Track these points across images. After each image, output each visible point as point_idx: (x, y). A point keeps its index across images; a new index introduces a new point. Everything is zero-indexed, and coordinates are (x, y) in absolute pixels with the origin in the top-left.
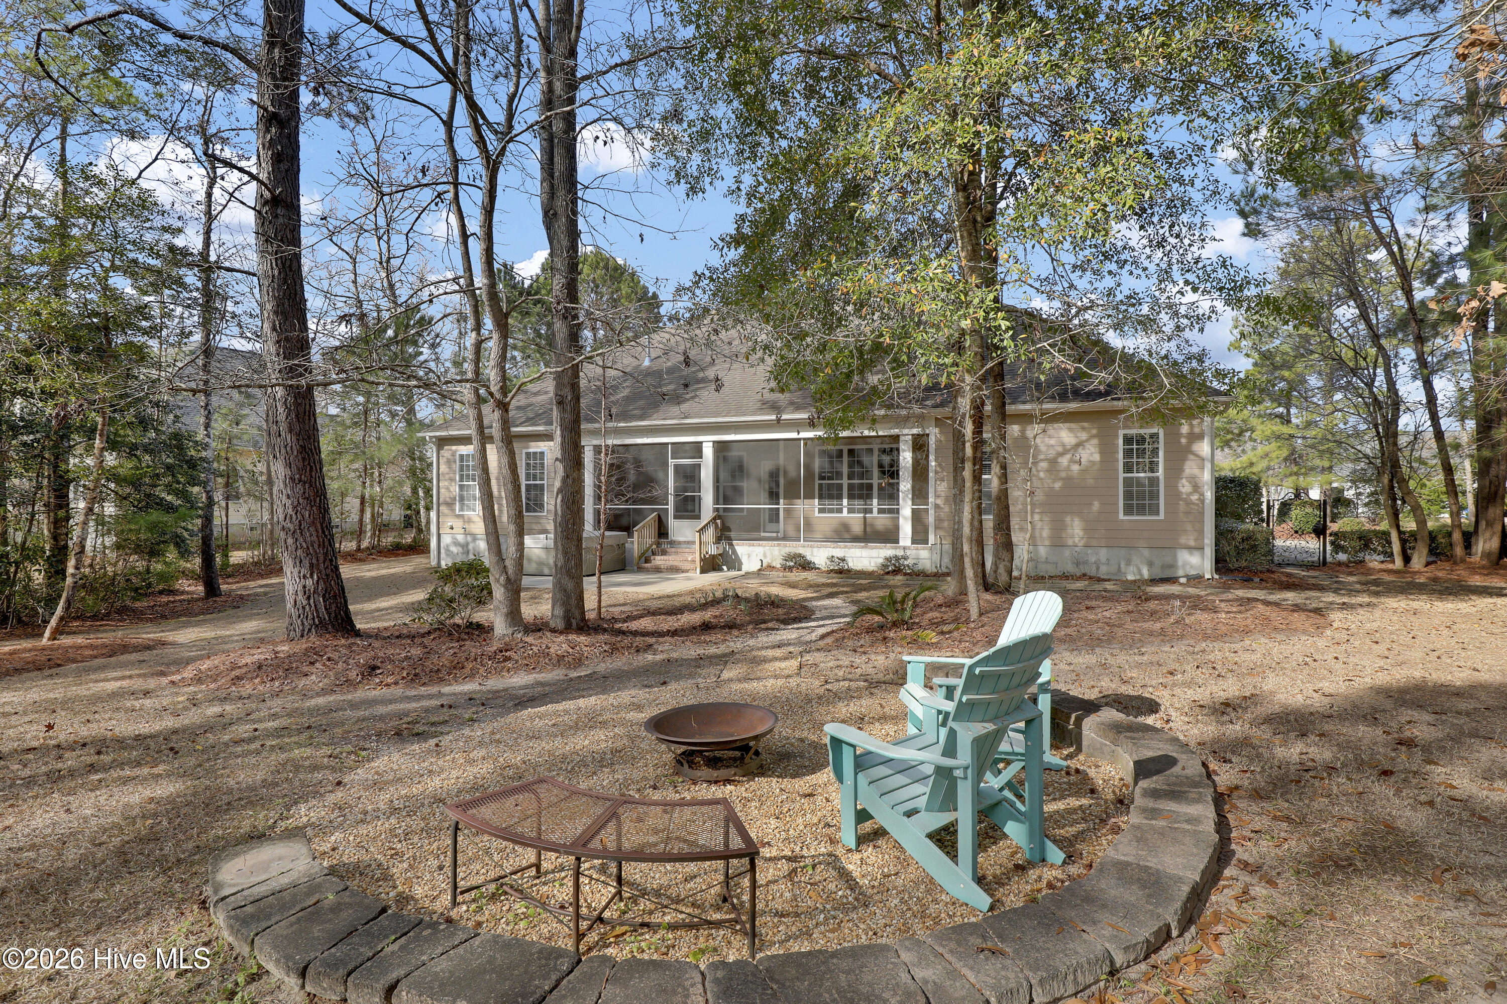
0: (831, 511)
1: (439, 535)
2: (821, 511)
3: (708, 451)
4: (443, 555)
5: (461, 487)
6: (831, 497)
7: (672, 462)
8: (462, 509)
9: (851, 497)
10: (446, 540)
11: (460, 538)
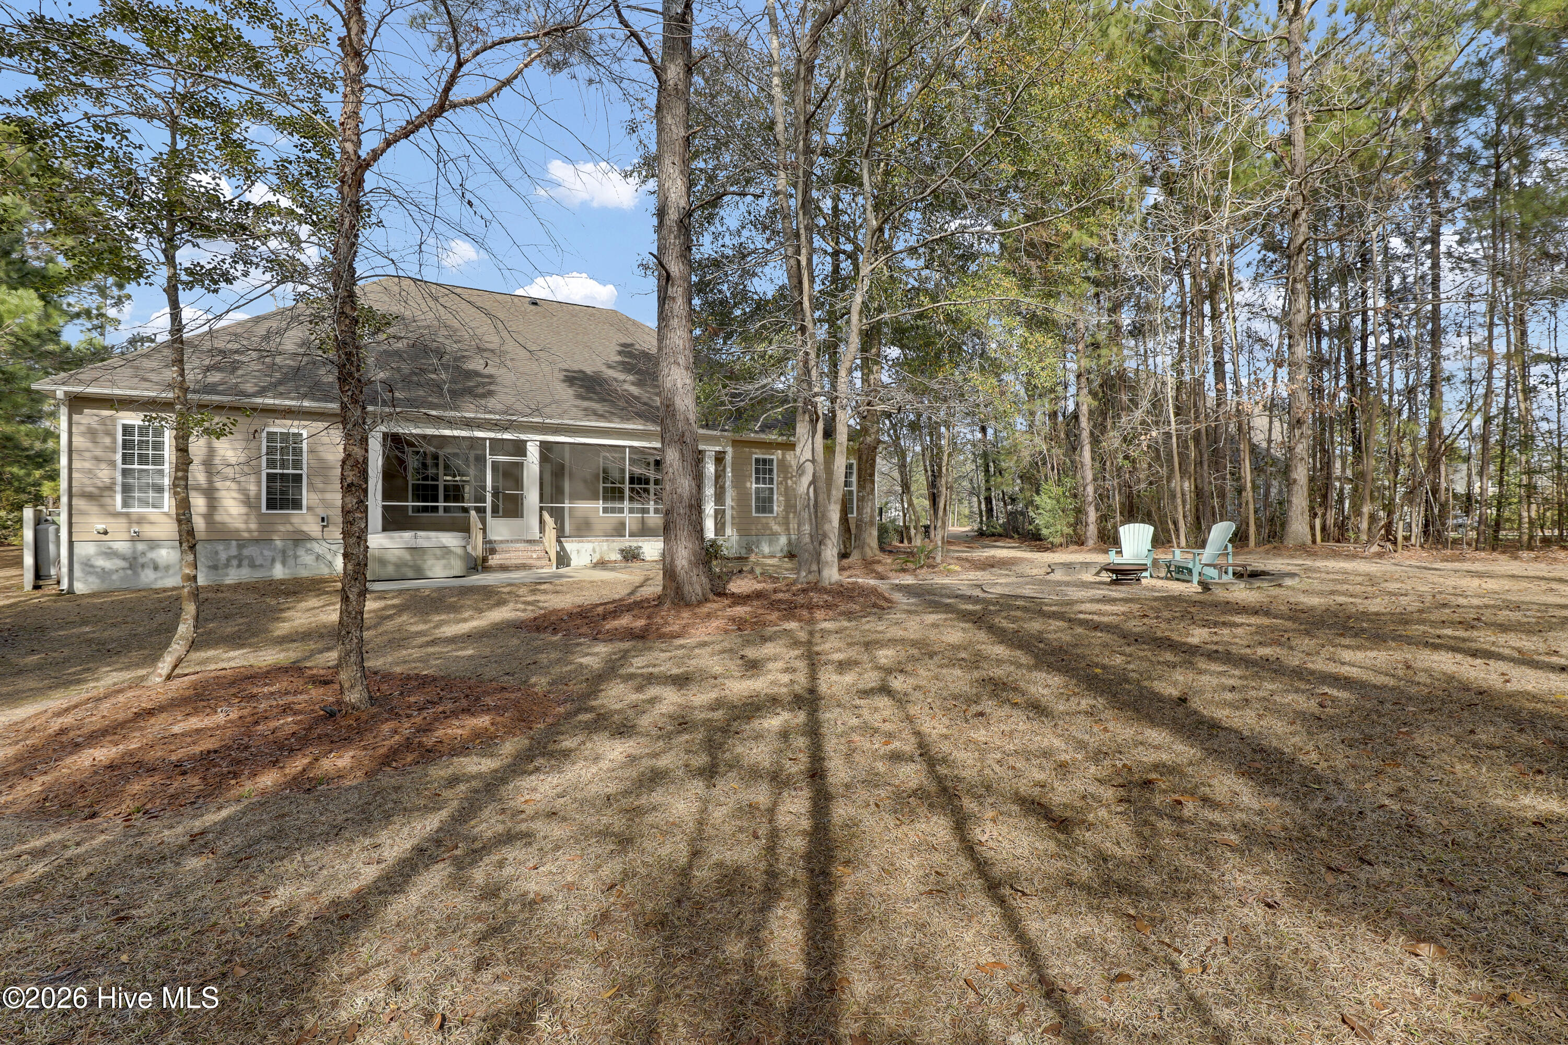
0: (613, 510)
1: (71, 543)
2: (605, 510)
3: (533, 452)
4: (77, 573)
5: (125, 472)
6: (613, 499)
7: (489, 459)
8: (125, 504)
9: (631, 499)
10: (84, 550)
11: (122, 547)
